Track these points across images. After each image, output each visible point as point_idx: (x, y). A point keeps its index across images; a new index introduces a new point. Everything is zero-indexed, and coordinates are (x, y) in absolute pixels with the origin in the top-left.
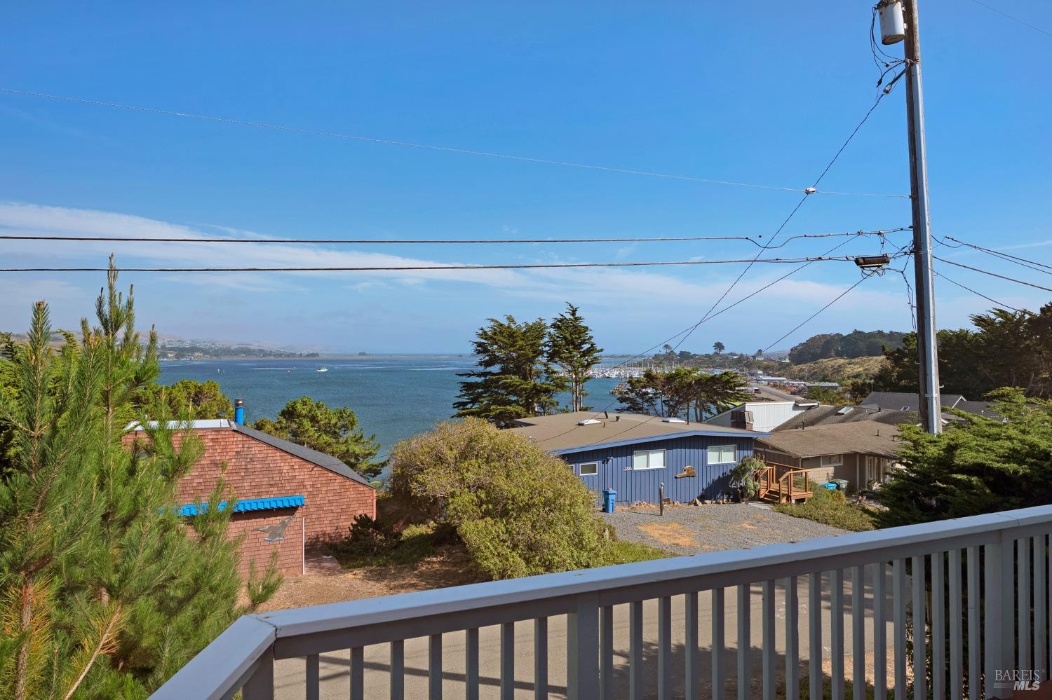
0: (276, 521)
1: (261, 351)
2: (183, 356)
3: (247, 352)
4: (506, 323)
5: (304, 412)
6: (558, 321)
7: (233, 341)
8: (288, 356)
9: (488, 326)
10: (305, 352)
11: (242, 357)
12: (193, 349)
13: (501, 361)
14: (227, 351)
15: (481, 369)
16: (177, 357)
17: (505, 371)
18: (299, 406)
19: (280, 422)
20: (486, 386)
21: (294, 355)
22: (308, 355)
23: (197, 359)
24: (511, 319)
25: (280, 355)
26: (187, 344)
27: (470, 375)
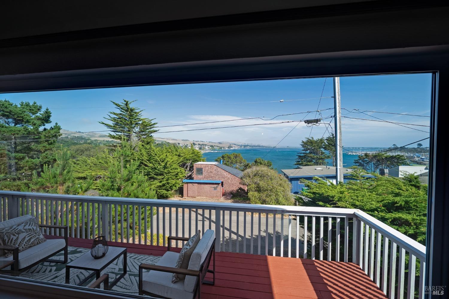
0: (215, 186)
1: (262, 146)
2: (245, 147)
3: (259, 146)
4: (311, 139)
5: (259, 161)
6: (328, 138)
7: (256, 144)
8: (269, 147)
9: (305, 140)
10: (273, 146)
11: (258, 147)
12: (247, 146)
13: (309, 149)
14: (255, 146)
15: (304, 152)
16: (244, 147)
17: (310, 153)
18: (258, 160)
19: (253, 163)
20: (305, 157)
21: (270, 147)
22: (273, 147)
23: (248, 148)
24: (312, 138)
25: (267, 147)
26: (246, 144)
27: (301, 153)
